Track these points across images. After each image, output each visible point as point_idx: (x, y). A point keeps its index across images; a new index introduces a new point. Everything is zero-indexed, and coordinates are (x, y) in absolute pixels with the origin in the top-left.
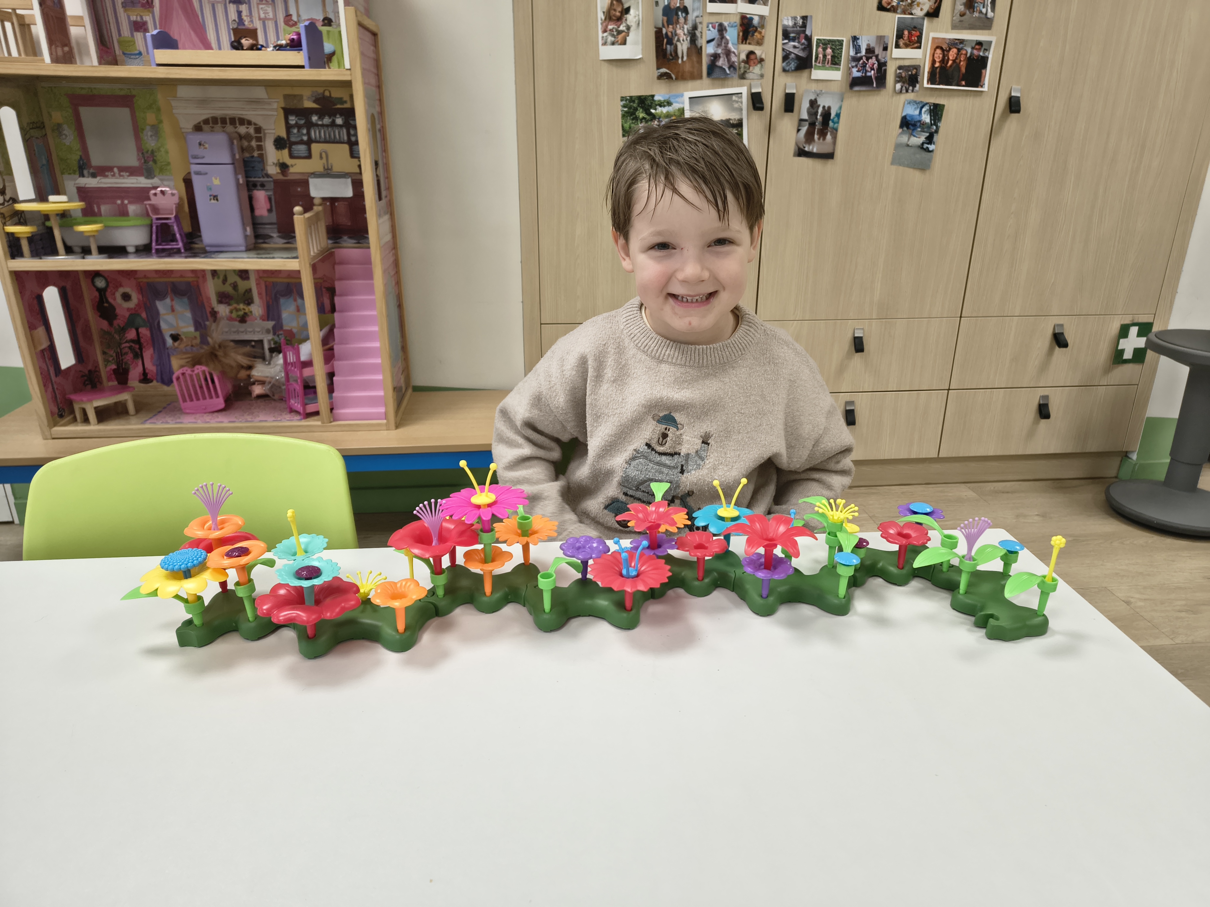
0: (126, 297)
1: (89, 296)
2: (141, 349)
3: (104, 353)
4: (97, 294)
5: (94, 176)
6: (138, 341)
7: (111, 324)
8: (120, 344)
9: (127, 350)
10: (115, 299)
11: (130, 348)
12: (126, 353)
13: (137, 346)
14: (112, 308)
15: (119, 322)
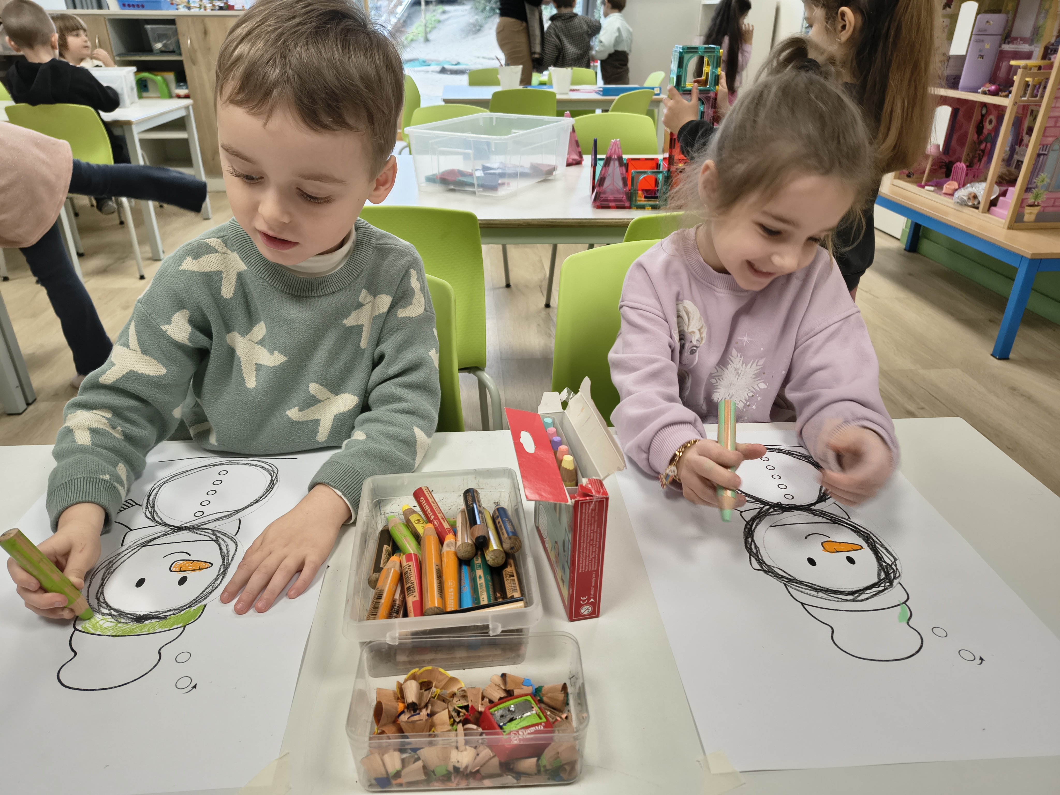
0: (991, 122)
1: (976, 117)
2: (983, 156)
3: (968, 154)
4: (980, 117)
5: (1009, 43)
6: (983, 151)
7: (978, 138)
8: (976, 150)
9: (977, 155)
10: (985, 122)
11: (979, 154)
12: (976, 157)
13: (982, 154)
14: (983, 128)
15: (982, 137)
